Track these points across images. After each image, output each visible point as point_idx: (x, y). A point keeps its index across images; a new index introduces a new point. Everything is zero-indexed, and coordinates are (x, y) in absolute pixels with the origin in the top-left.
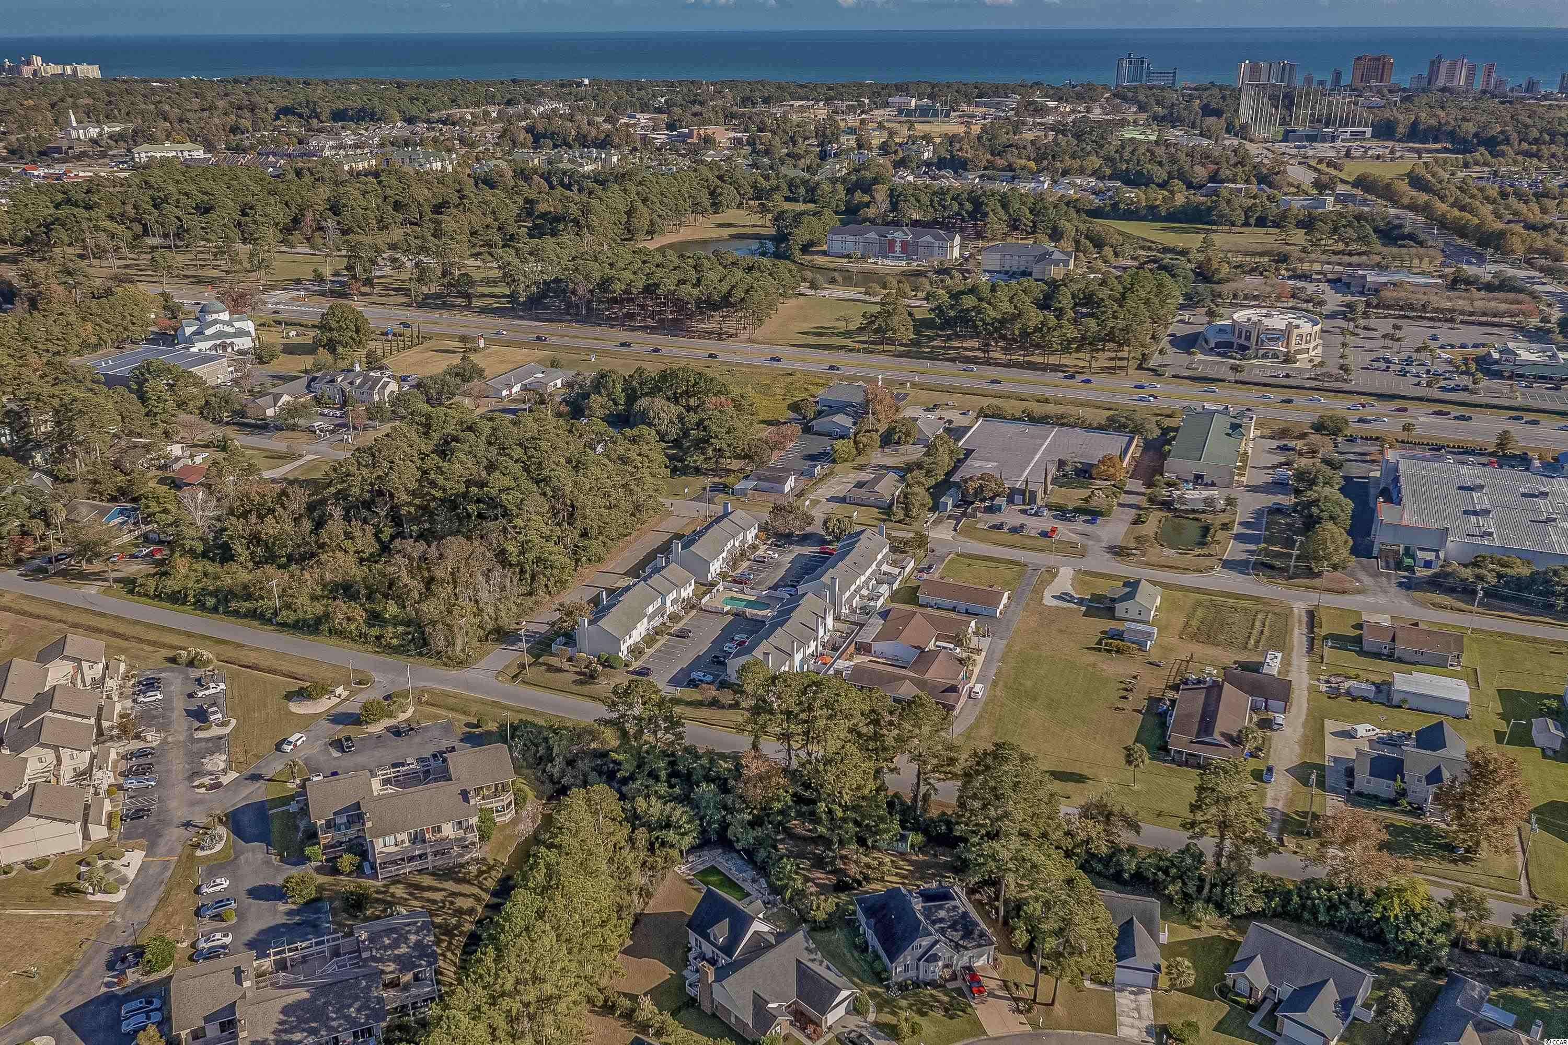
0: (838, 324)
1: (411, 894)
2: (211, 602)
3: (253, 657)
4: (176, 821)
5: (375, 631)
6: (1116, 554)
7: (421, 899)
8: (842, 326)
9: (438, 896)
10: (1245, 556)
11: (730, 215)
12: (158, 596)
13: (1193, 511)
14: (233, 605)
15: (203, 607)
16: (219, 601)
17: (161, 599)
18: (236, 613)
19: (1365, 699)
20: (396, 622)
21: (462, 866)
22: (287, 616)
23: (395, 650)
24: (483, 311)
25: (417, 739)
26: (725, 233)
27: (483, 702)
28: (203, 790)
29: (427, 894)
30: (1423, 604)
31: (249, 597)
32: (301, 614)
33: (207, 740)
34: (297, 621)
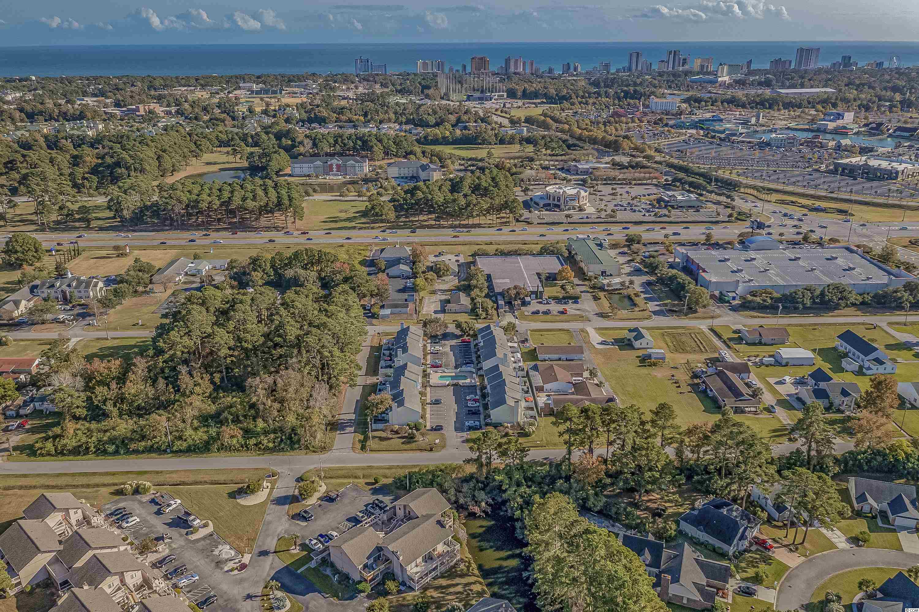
0: (340, 215)
1: (442, 593)
2: (111, 448)
3: (176, 478)
4: (239, 597)
5: (253, 441)
6: (602, 317)
7: (451, 594)
8: (343, 215)
9: (459, 589)
10: (658, 308)
11: (207, 157)
12: (62, 453)
13: (617, 290)
14: (132, 446)
15: (105, 452)
16: (117, 447)
17: (64, 455)
18: (136, 452)
19: (771, 365)
20: (266, 433)
21: (453, 567)
22: (179, 445)
23: (272, 450)
24: (101, 229)
25: (346, 501)
26: (216, 168)
27: (363, 468)
28: (236, 572)
29: (452, 590)
30: (747, 317)
31: (143, 437)
32: (190, 442)
33: (204, 538)
34: (189, 446)
